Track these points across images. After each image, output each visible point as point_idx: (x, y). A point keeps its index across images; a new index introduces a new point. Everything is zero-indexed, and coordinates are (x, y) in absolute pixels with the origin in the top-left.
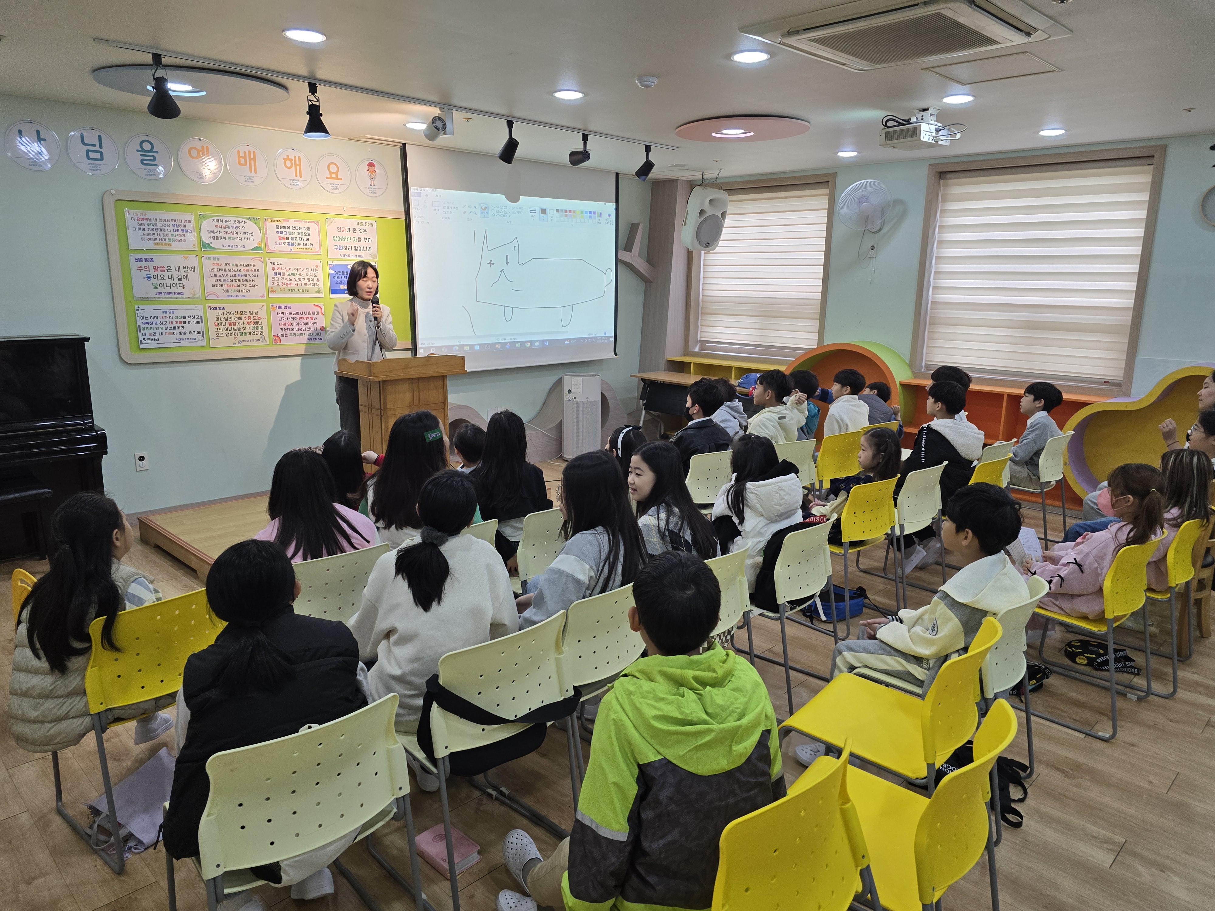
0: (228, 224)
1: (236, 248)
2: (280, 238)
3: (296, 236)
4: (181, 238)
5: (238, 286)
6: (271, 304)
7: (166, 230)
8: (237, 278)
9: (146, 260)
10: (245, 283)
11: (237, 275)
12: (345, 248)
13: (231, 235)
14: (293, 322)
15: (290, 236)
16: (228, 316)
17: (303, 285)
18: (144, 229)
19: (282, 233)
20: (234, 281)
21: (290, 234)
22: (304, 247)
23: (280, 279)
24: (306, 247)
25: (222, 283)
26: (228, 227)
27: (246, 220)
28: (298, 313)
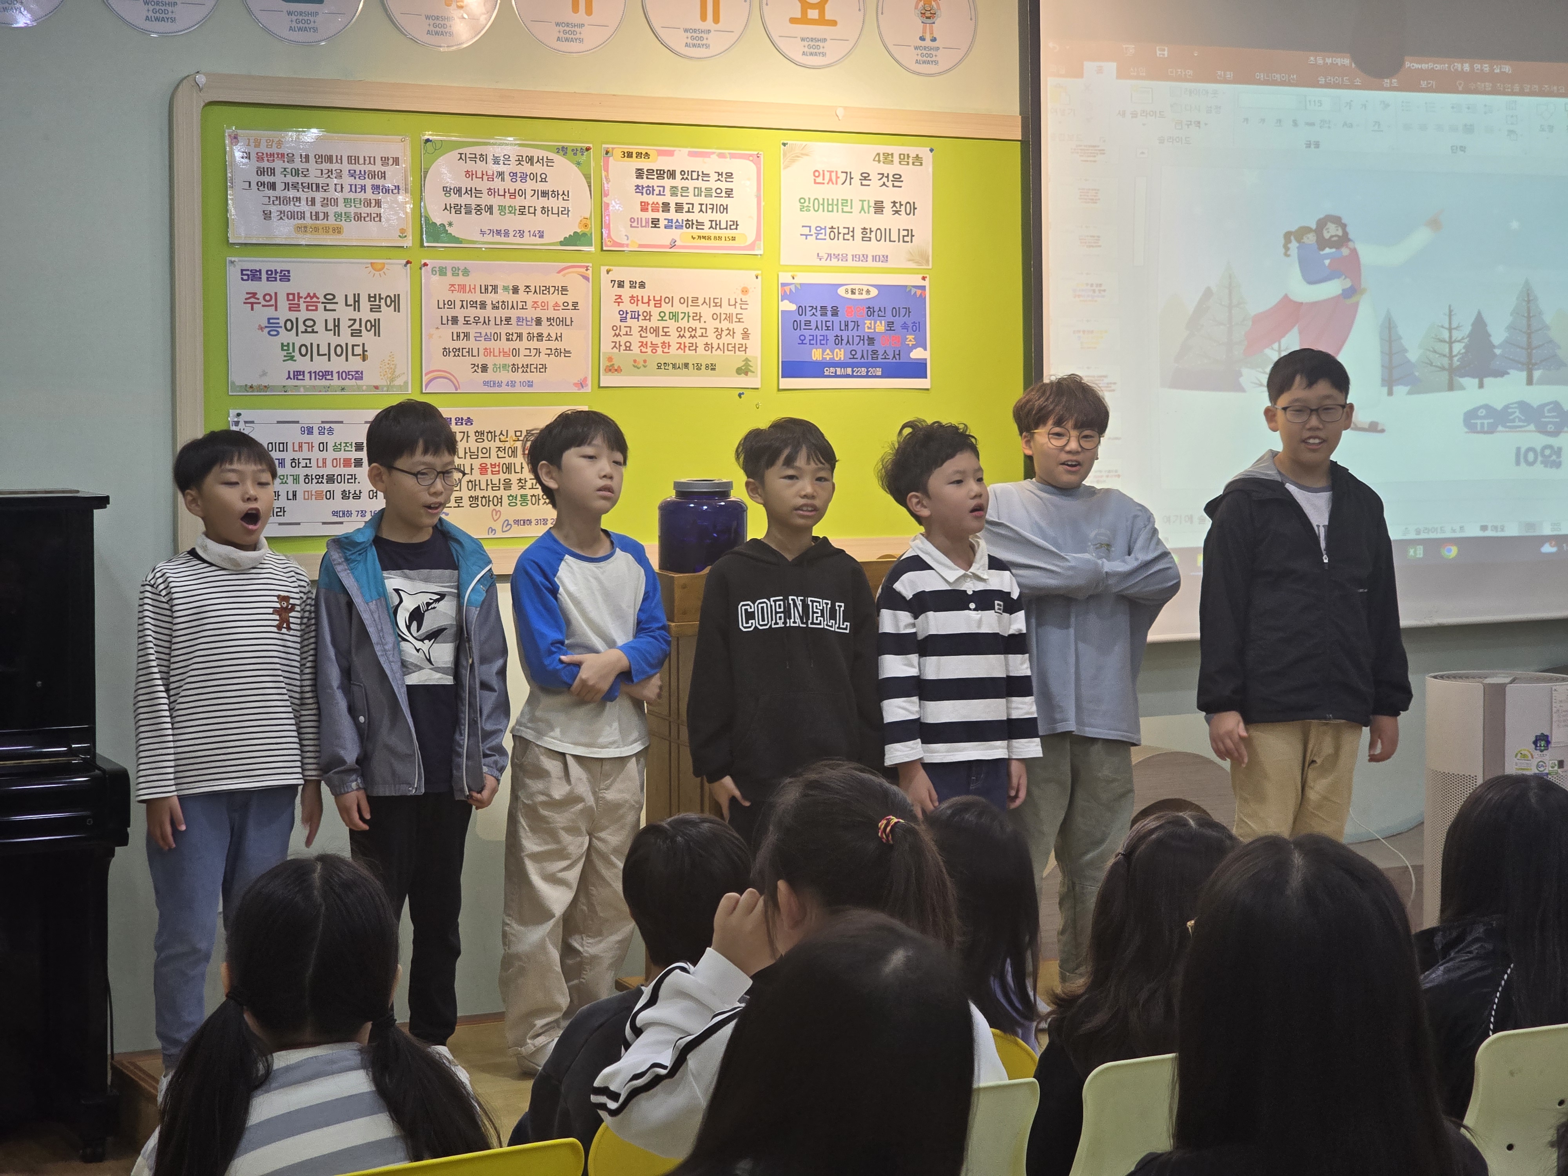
0: (501, 168)
1: (518, 240)
2: (644, 207)
3: (691, 199)
4: (368, 210)
5: (516, 352)
7: (331, 187)
8: (513, 329)
9: (272, 276)
10: (535, 344)
11: (514, 321)
12: (834, 233)
15: (672, 201)
16: (481, 445)
18: (273, 186)
19: (650, 190)
20: (504, 337)
21: (674, 194)
23: (635, 330)
24: (718, 232)
25: (471, 344)
27: (551, 155)
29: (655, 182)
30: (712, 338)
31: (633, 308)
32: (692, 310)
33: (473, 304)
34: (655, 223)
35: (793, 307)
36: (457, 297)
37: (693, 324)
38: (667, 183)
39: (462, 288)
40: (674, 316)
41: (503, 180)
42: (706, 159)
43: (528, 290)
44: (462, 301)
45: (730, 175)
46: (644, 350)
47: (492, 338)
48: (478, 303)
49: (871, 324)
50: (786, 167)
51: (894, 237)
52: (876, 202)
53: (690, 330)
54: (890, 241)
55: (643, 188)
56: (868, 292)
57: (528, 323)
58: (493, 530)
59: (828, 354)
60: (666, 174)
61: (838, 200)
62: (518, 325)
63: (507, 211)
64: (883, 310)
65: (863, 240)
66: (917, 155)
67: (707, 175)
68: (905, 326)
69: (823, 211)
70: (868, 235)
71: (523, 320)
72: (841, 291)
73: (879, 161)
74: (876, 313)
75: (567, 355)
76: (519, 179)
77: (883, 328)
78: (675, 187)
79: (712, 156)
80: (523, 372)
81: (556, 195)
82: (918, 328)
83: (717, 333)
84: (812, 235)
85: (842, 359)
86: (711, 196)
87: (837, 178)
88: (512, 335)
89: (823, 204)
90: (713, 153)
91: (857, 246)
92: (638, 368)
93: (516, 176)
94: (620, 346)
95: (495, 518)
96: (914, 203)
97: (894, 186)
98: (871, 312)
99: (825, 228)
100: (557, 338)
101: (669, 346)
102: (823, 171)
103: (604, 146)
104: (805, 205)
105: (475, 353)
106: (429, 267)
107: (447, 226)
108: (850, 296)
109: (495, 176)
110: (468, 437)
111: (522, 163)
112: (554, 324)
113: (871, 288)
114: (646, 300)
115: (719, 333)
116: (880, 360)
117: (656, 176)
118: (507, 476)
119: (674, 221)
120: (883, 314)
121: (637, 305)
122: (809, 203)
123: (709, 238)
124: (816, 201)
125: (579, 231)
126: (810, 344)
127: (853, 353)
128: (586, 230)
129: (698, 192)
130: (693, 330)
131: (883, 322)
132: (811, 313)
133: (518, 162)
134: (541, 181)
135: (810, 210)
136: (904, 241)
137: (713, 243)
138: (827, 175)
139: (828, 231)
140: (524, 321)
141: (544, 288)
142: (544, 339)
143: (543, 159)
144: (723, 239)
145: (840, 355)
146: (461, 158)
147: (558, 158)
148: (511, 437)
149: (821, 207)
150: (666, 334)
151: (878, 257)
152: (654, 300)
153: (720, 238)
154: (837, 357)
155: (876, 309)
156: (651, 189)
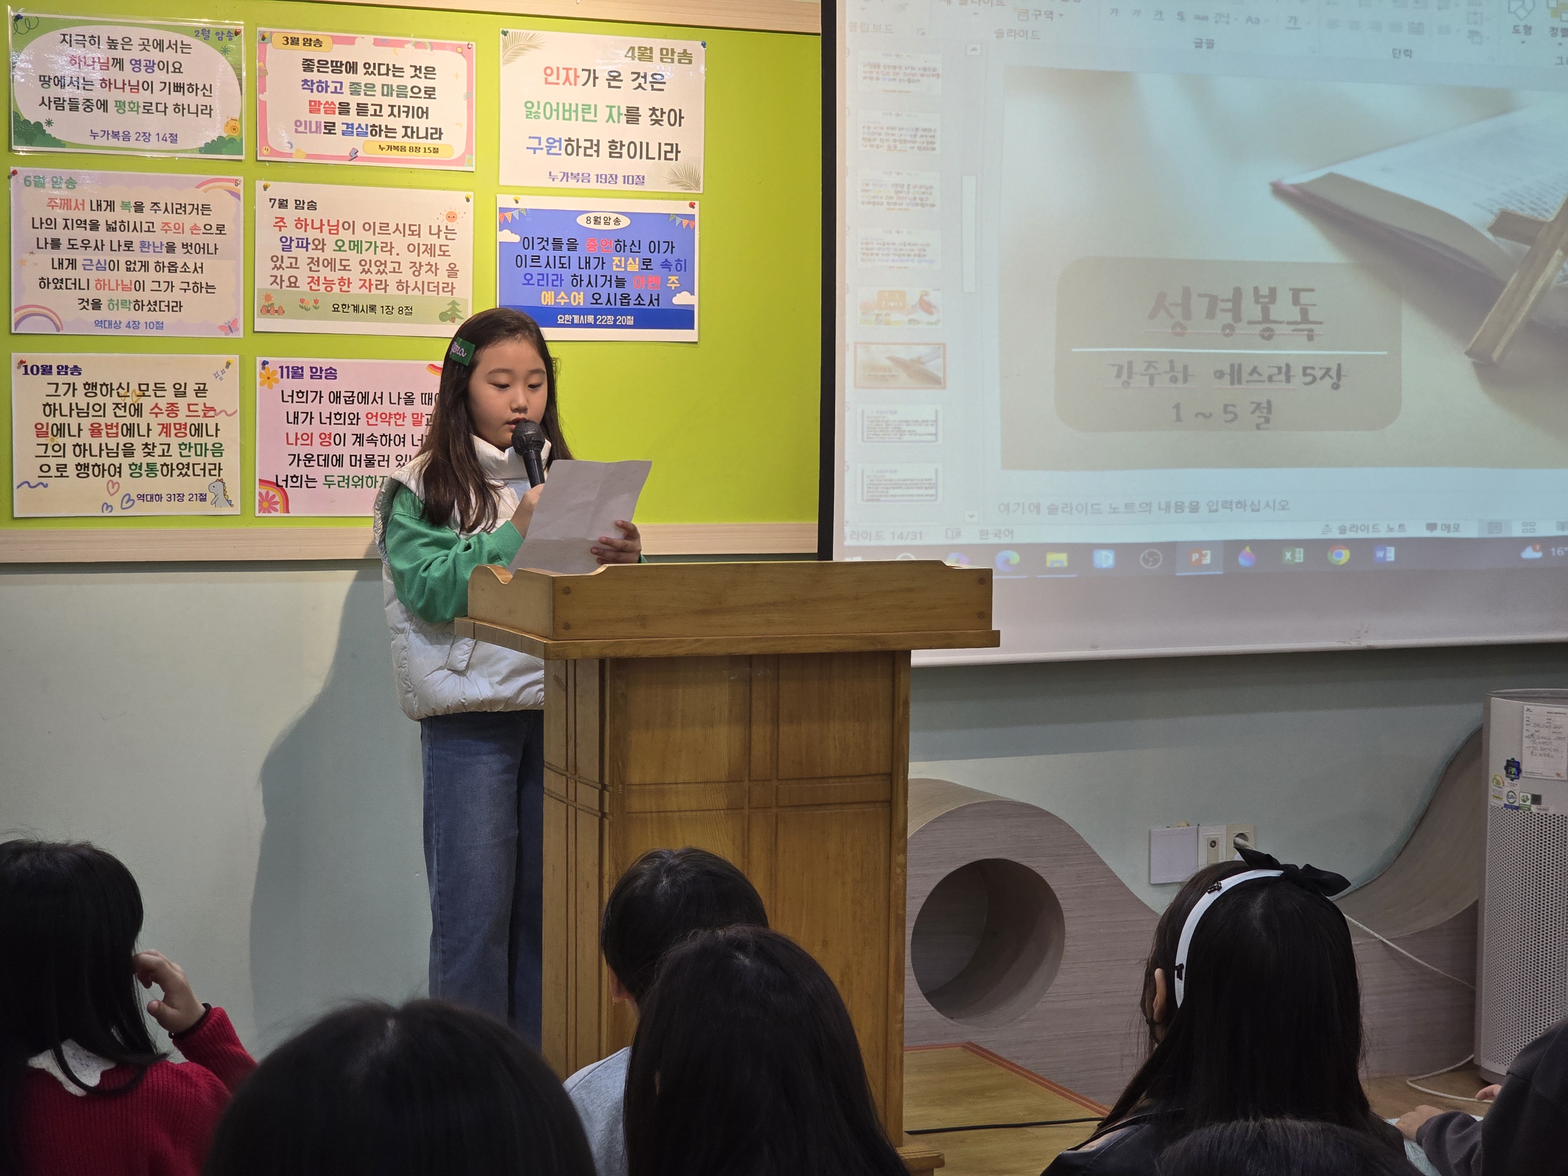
0: (119, 53)
1: (141, 144)
3: (378, 99)
6: (259, 360)
10: (165, 276)
11: (136, 246)
12: (572, 146)
13: (127, 96)
14: (341, 430)
17: (392, 289)
19: (323, 87)
20: (123, 267)
22: (408, 142)
23: (303, 262)
26: (119, 62)
28: (365, 397)
29: (329, 77)
30: (407, 275)
31: (301, 234)
32: (379, 239)
33: (81, 223)
34: (330, 128)
35: (516, 239)
36: (59, 214)
37: (382, 256)
38: (347, 78)
39: (66, 204)
40: (356, 246)
41: (121, 68)
42: (398, 49)
43: (155, 207)
44: (66, 220)
45: (430, 71)
46: (314, 287)
47: (107, 266)
48: (88, 222)
49: (620, 261)
50: (507, 62)
51: (653, 153)
52: (629, 109)
53: (378, 264)
54: (648, 158)
55: (313, 83)
56: (617, 221)
57: (157, 250)
58: (109, 507)
59: (563, 298)
60: (344, 67)
61: (577, 105)
62: (142, 251)
63: (127, 108)
64: (636, 243)
65: (611, 156)
66: (685, 51)
67: (401, 70)
68: (666, 265)
69: (558, 119)
70: (618, 150)
71: (149, 245)
72: (581, 220)
73: (633, 58)
74: (627, 249)
75: (209, 290)
76: (143, 69)
77: (637, 267)
78: (357, 84)
79: (406, 46)
80: (149, 310)
81: (193, 88)
82: (684, 266)
83: (414, 269)
84: (542, 149)
85: (582, 304)
86: (406, 97)
87: (576, 77)
88: (135, 263)
89: (557, 110)
90: (408, 42)
91: (603, 163)
92: (307, 310)
93: (140, 64)
94: (282, 281)
95: (112, 491)
96: (680, 111)
97: (653, 89)
98: (620, 246)
99: (560, 141)
100: (196, 269)
101: (349, 283)
102: (558, 68)
103: (259, 29)
104: (534, 110)
105: (84, 285)
106: (20, 178)
107: (44, 125)
108: (592, 226)
109: (110, 65)
110: (74, 389)
111: (147, 47)
112: (193, 251)
113: (620, 217)
114: (317, 224)
115: (417, 268)
116: (631, 306)
117: (331, 68)
118: (128, 439)
119: (356, 126)
120: (636, 249)
121: (306, 231)
122: (539, 108)
123: (403, 149)
124: (548, 106)
125: (224, 135)
126: (539, 285)
127: (597, 296)
128: (235, 135)
129: (388, 91)
130: (381, 264)
131: (637, 259)
132: (541, 246)
133: (143, 47)
134: (175, 72)
135: (539, 117)
136: (666, 159)
137: (407, 155)
138: (563, 74)
139: (564, 144)
140: (151, 247)
141: (179, 206)
142: (178, 270)
143: (176, 44)
144: (422, 150)
145: (579, 299)
146: (64, 40)
147: (197, 44)
148: (134, 391)
149: (555, 113)
150: (345, 268)
151: (631, 178)
152: (329, 225)
153: (418, 149)
154: (575, 301)
155: (628, 243)
156: (324, 85)
